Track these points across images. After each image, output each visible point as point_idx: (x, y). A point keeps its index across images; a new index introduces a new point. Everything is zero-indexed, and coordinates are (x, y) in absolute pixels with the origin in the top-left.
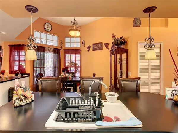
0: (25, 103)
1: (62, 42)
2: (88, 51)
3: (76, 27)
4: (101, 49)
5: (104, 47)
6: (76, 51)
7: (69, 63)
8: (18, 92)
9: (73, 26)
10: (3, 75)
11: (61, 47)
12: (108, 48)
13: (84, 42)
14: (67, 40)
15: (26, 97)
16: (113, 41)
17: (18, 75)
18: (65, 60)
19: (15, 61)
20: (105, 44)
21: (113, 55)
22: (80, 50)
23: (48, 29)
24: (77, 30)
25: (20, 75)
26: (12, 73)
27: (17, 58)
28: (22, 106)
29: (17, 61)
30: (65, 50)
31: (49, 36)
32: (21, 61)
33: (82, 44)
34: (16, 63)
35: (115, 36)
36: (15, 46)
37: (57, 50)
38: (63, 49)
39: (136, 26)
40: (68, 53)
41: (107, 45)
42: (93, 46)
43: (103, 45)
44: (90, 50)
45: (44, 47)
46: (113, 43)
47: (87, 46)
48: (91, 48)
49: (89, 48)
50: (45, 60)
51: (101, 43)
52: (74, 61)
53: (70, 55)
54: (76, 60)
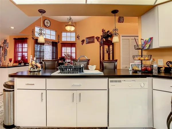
0: (37, 70)
1: (59, 36)
2: (82, 44)
3: (71, 23)
4: (93, 42)
5: (96, 40)
6: (72, 45)
7: (65, 55)
8: (32, 63)
9: (69, 22)
10: (10, 62)
11: (58, 41)
12: (99, 41)
13: (79, 36)
14: (64, 34)
15: (37, 67)
16: (102, 35)
17: (22, 64)
18: (61, 53)
19: (19, 52)
20: (96, 38)
21: (101, 46)
22: (75, 44)
23: (48, 24)
24: (72, 25)
25: (23, 64)
26: (16, 63)
27: (20, 50)
28: (35, 71)
29: (20, 52)
30: (62, 43)
31: (48, 31)
32: (24, 52)
33: (77, 38)
34: (20, 54)
35: (105, 30)
36: (19, 39)
37: (54, 43)
38: (60, 42)
39: (120, 22)
40: (65, 46)
41: (98, 38)
42: (86, 40)
43: (95, 38)
44: (84, 43)
46: (101, 36)
47: (81, 40)
48: (85, 42)
49: (83, 41)
50: (45, 52)
51: (93, 37)
52: (70, 54)
53: (66, 48)
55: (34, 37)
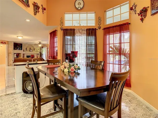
11: (99, 26)
13: (135, 6)
23: (80, 6)
30: (104, 29)
31: (83, 16)
33: (131, 12)
37: (91, 31)
45: (74, 30)
49: (143, 12)
52: (118, 45)
54: (120, 43)
55: (63, 27)
